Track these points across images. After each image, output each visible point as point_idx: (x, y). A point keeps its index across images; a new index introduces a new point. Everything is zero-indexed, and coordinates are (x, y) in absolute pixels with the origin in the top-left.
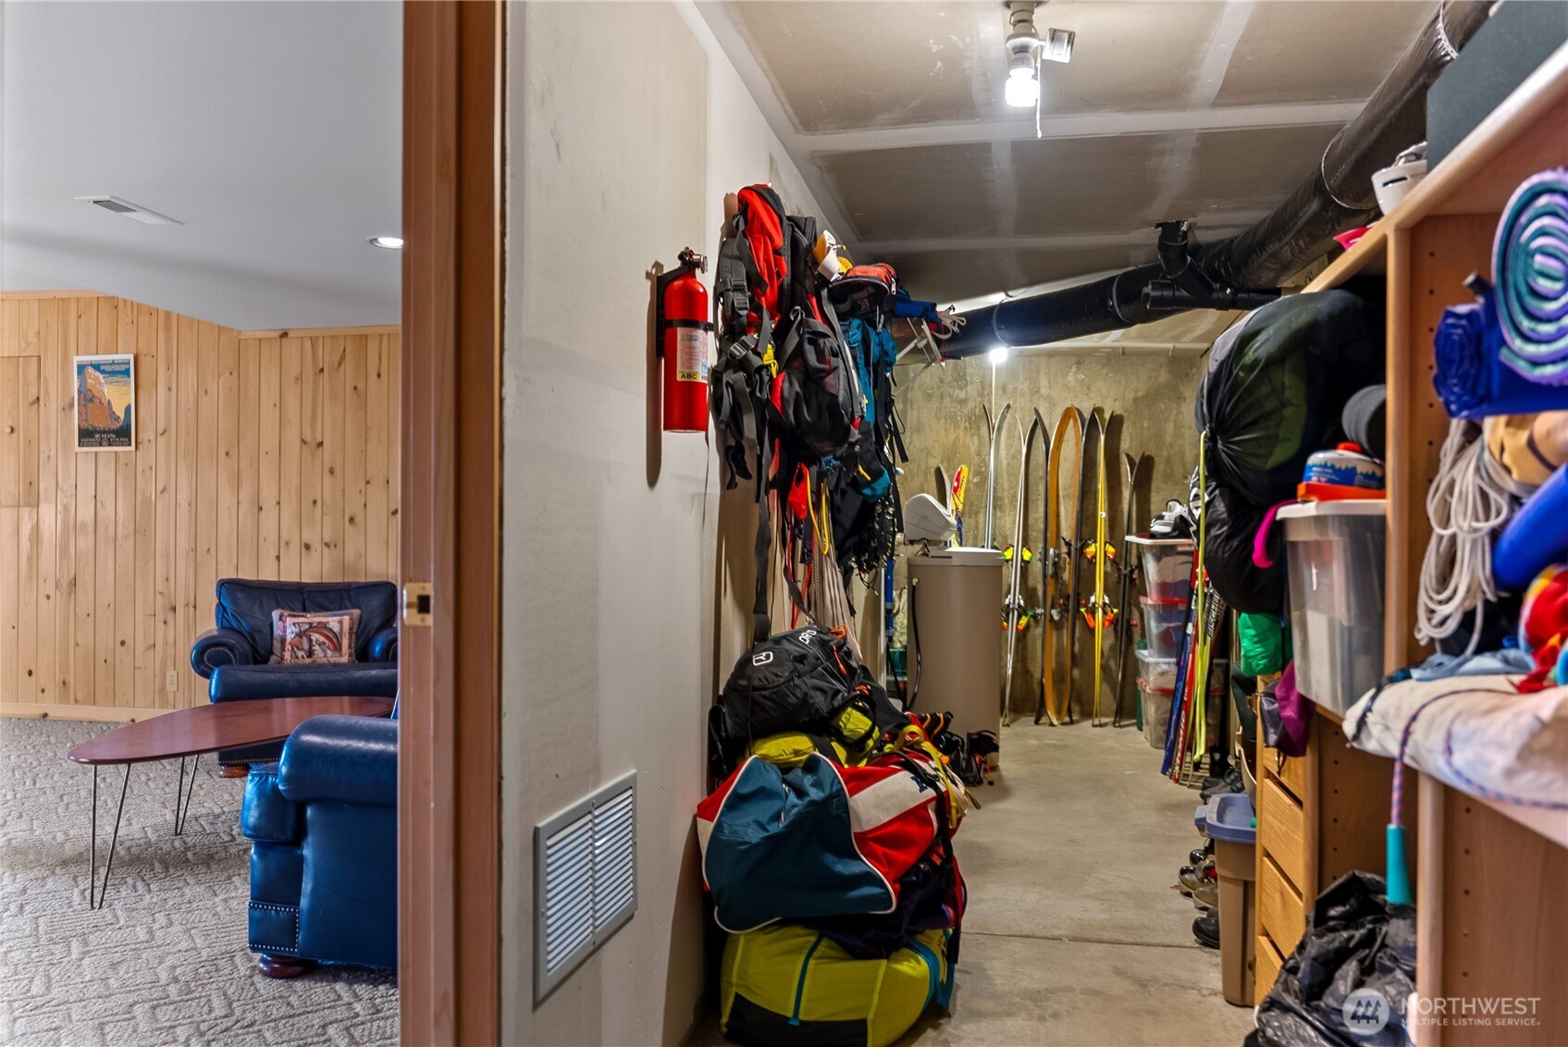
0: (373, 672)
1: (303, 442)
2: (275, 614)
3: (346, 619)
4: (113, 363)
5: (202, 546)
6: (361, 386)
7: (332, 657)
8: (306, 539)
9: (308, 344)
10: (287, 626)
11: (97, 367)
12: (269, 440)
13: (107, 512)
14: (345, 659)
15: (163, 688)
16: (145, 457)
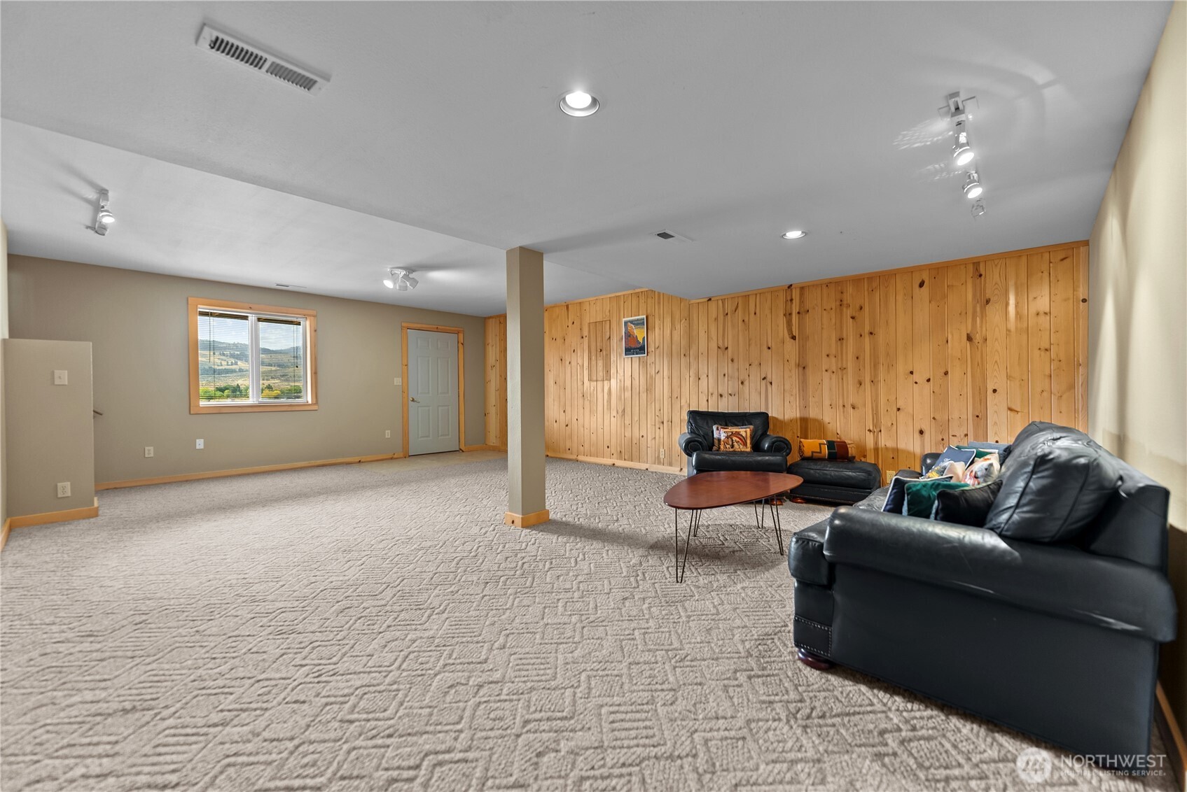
0: (767, 458)
1: (719, 347)
2: (715, 428)
3: (748, 430)
4: (638, 320)
5: (675, 396)
6: (746, 320)
7: (742, 448)
8: (720, 392)
9: (720, 302)
10: (720, 433)
11: (631, 322)
12: (703, 348)
13: (636, 382)
14: (749, 450)
15: (659, 456)
16: (651, 359)
